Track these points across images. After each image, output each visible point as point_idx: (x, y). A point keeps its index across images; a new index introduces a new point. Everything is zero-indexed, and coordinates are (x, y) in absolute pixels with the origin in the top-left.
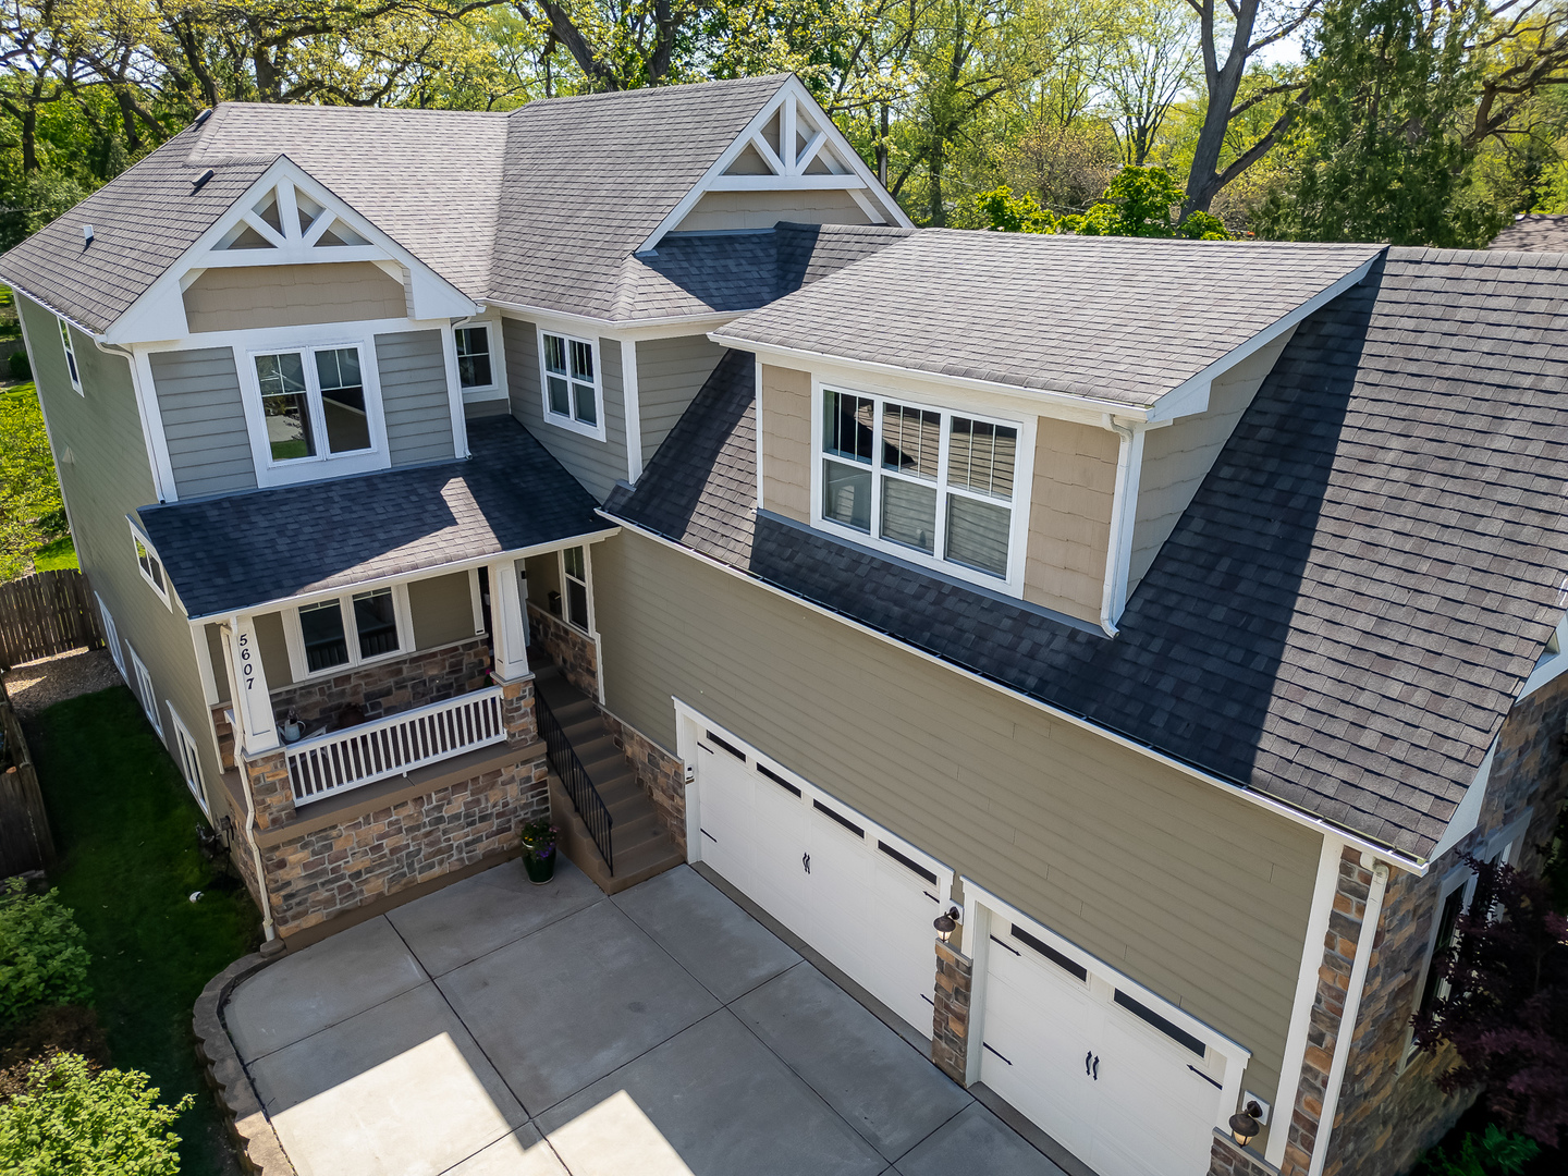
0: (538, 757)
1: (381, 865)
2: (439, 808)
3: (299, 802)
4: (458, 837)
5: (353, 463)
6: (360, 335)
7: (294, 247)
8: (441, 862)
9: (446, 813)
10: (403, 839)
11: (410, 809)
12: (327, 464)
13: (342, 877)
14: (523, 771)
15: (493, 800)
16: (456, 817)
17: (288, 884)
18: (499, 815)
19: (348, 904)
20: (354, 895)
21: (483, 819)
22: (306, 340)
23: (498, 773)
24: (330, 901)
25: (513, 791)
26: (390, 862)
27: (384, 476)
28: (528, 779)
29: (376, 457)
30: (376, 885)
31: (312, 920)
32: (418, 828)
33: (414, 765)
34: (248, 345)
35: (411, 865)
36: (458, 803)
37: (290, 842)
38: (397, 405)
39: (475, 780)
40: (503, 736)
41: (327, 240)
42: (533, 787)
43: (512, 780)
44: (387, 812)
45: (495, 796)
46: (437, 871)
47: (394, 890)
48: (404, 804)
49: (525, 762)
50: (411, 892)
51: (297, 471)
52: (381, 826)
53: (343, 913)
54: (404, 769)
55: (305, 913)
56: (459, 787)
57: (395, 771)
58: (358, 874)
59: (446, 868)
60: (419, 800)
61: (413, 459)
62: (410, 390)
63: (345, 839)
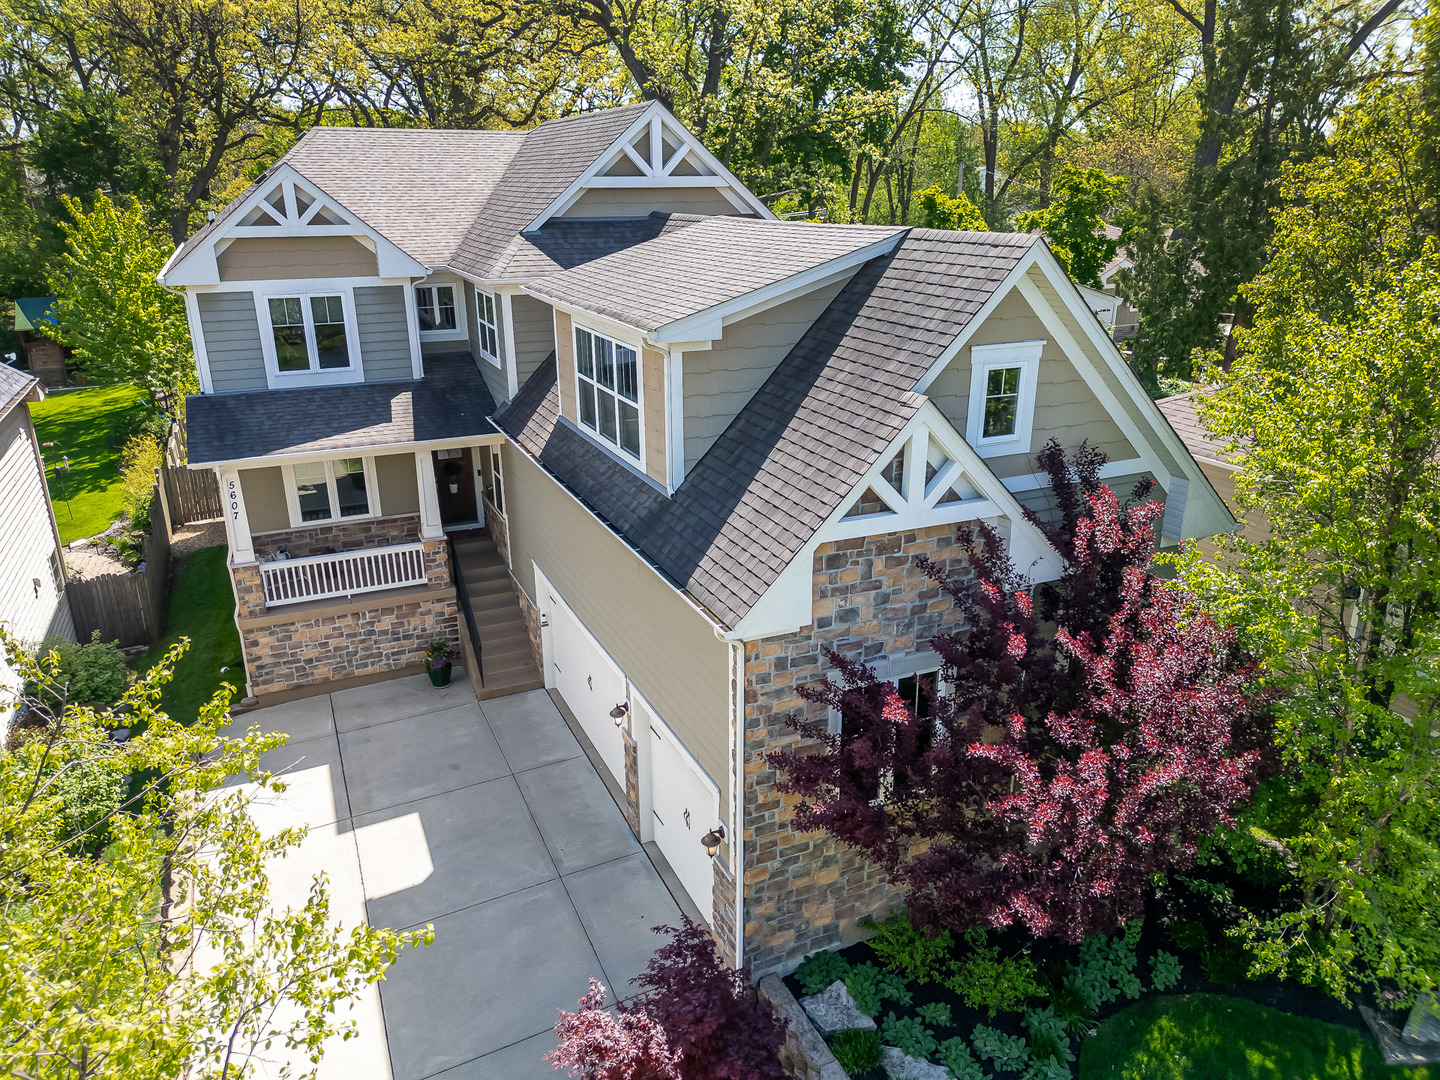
0: (450, 599)
1: (328, 658)
2: (372, 624)
3: (270, 604)
4: (387, 647)
5: (335, 377)
6: (343, 287)
7: (293, 225)
8: (373, 664)
9: (377, 628)
10: (343, 642)
11: (349, 620)
12: (315, 375)
13: (298, 661)
14: (438, 607)
15: (414, 623)
16: (385, 632)
17: (260, 658)
18: (418, 637)
19: (303, 681)
20: (307, 675)
21: (406, 637)
22: (305, 289)
23: (418, 605)
24: (289, 676)
25: (430, 621)
26: (335, 657)
27: (357, 388)
28: (442, 614)
29: (353, 373)
30: (322, 671)
31: (276, 687)
32: (355, 635)
33: (356, 591)
34: (264, 291)
35: (350, 662)
36: (386, 622)
37: (261, 629)
38: (369, 338)
39: (399, 607)
40: (425, 580)
41: (318, 220)
42: (446, 621)
43: (429, 612)
44: (332, 619)
45: (415, 621)
46: (370, 669)
47: (336, 677)
48: (345, 616)
49: (439, 601)
50: (349, 682)
51: (295, 380)
52: (326, 629)
53: (299, 687)
54: (349, 592)
55: (272, 681)
56: (387, 611)
57: (341, 593)
58: (310, 661)
59: (377, 668)
60: (356, 615)
61: (381, 377)
62: (380, 328)
63: (301, 634)
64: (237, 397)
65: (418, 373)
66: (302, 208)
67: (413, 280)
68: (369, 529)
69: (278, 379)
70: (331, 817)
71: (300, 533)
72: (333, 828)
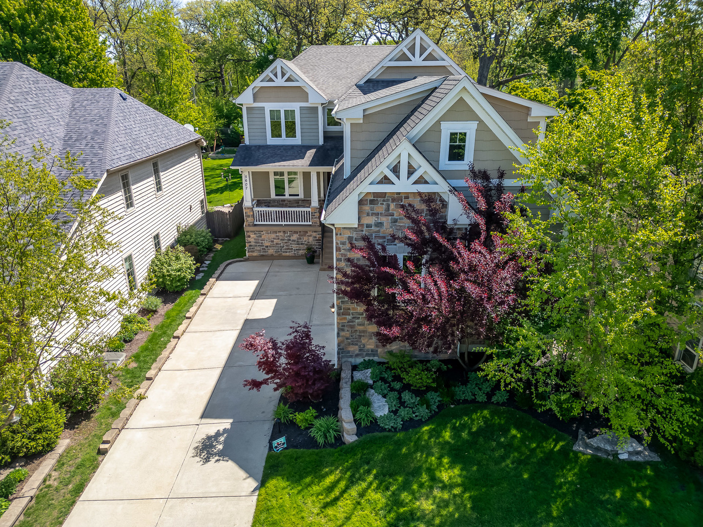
0: (319, 232)
1: (273, 247)
2: (290, 236)
3: (256, 223)
4: (294, 247)
5: (291, 141)
6: (296, 106)
7: (280, 82)
8: (289, 252)
9: (292, 238)
10: (279, 241)
11: (281, 234)
12: (284, 140)
13: (263, 246)
14: (314, 234)
16: (294, 241)
17: (250, 242)
18: (306, 245)
19: (264, 254)
20: (266, 252)
21: (302, 244)
22: (282, 107)
23: (307, 232)
24: (260, 251)
25: (311, 239)
26: (276, 247)
27: (297, 146)
28: (316, 237)
29: (297, 141)
30: (271, 251)
31: (255, 254)
32: (284, 240)
33: (286, 223)
34: (269, 106)
35: (281, 249)
36: (295, 237)
37: (252, 232)
38: (304, 127)
39: (300, 232)
40: (311, 223)
41: (289, 80)
42: (317, 240)
43: (311, 236)
44: (276, 232)
45: (305, 238)
46: (288, 254)
47: (276, 255)
48: (280, 232)
49: (315, 232)
50: (280, 257)
51: (276, 141)
52: (273, 236)
53: (263, 256)
54: (283, 223)
55: (254, 252)
56: (296, 232)
57: (281, 223)
58: (267, 247)
59: (291, 254)
60: (284, 232)
61: (307, 143)
62: (308, 123)
63: (265, 236)
64: (256, 146)
65: (321, 142)
66: (283, 75)
67: (322, 104)
68: (298, 203)
69: (271, 141)
70: (250, 295)
71: (274, 200)
72: (249, 298)
